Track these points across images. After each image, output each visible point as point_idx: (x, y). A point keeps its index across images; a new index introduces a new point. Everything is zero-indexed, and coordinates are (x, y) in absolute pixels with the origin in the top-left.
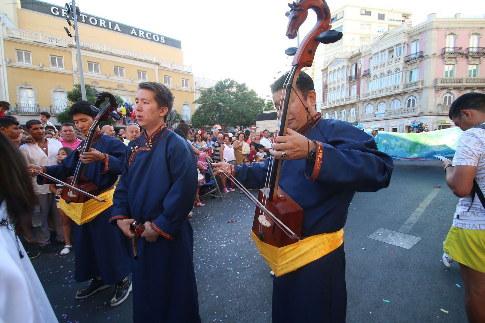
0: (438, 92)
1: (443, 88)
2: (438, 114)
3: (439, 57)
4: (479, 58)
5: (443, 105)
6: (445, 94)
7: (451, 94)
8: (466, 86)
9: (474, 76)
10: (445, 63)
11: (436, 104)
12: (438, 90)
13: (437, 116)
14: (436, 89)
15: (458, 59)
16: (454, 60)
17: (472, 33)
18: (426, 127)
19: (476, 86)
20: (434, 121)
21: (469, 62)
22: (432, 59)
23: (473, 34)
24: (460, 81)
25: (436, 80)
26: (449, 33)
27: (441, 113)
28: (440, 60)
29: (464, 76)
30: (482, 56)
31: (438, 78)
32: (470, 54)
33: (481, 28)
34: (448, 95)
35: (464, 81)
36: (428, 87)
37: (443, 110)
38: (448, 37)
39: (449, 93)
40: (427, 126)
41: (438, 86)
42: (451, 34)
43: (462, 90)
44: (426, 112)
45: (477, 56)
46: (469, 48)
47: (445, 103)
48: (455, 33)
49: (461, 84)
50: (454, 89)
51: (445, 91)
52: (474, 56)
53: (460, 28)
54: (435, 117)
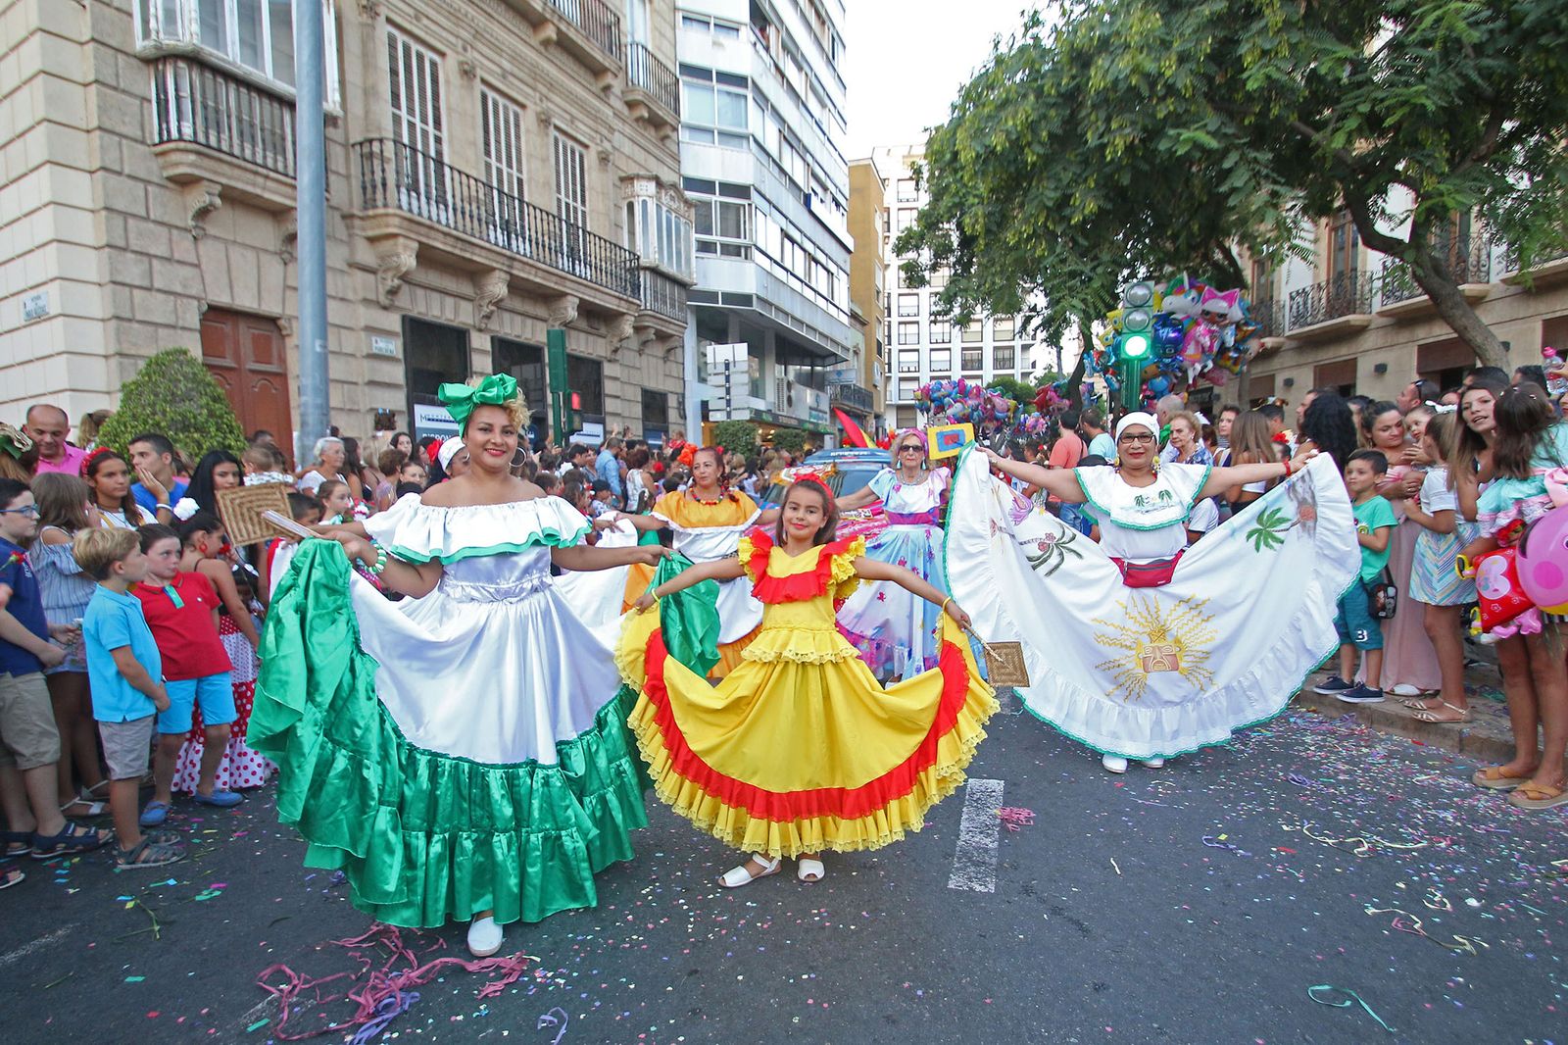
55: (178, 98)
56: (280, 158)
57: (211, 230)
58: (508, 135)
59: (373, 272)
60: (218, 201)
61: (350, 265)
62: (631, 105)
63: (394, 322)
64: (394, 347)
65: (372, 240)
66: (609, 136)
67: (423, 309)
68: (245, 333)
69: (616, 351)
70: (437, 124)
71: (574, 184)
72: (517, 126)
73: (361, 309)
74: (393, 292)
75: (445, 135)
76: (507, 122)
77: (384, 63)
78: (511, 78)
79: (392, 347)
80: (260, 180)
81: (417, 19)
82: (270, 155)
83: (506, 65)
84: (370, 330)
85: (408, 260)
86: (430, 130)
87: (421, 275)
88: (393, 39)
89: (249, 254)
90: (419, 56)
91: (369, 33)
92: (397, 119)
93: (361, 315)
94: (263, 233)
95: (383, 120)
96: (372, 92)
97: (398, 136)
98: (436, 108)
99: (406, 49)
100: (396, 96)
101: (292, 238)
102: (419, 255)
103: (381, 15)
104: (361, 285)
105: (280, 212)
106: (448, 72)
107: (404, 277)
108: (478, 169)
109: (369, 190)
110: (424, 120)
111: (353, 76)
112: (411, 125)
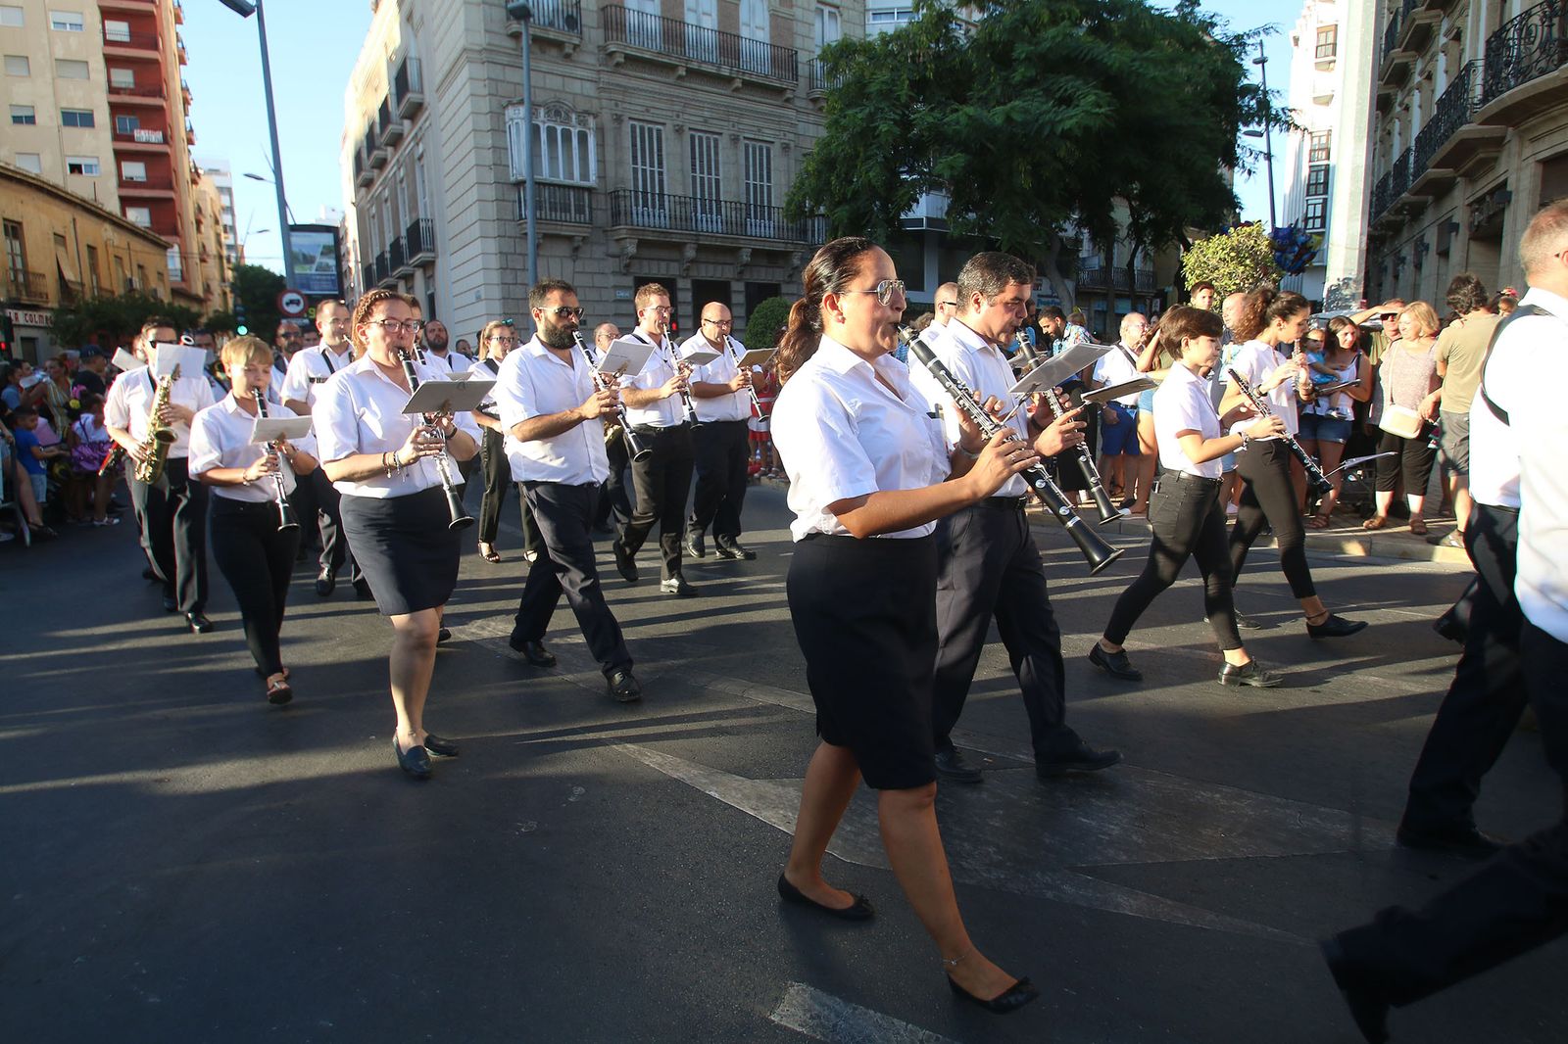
55: (525, 200)
56: (568, 215)
57: (541, 253)
58: (709, 155)
59: (619, 257)
60: (541, 241)
61: (608, 255)
62: (814, 101)
63: (629, 281)
65: (617, 240)
66: (791, 130)
67: (647, 271)
69: (790, 276)
70: (660, 164)
71: (761, 170)
72: (716, 147)
73: (611, 278)
74: (627, 266)
75: (665, 170)
76: (709, 147)
77: (628, 143)
78: (711, 121)
79: (627, 294)
80: (559, 227)
81: (648, 111)
82: (563, 214)
83: (706, 114)
84: (616, 287)
85: (632, 249)
86: (656, 169)
87: (646, 253)
88: (633, 128)
89: (557, 260)
90: (650, 130)
91: (618, 131)
92: (635, 171)
93: (612, 280)
94: (563, 249)
95: (626, 175)
96: (619, 163)
97: (636, 179)
98: (660, 156)
99: (642, 129)
100: (635, 158)
101: (576, 249)
102: (642, 244)
103: (625, 118)
104: (611, 264)
105: (570, 238)
106: (667, 133)
107: (632, 258)
108: (684, 184)
109: (616, 215)
110: (652, 165)
111: (610, 156)
112: (644, 171)
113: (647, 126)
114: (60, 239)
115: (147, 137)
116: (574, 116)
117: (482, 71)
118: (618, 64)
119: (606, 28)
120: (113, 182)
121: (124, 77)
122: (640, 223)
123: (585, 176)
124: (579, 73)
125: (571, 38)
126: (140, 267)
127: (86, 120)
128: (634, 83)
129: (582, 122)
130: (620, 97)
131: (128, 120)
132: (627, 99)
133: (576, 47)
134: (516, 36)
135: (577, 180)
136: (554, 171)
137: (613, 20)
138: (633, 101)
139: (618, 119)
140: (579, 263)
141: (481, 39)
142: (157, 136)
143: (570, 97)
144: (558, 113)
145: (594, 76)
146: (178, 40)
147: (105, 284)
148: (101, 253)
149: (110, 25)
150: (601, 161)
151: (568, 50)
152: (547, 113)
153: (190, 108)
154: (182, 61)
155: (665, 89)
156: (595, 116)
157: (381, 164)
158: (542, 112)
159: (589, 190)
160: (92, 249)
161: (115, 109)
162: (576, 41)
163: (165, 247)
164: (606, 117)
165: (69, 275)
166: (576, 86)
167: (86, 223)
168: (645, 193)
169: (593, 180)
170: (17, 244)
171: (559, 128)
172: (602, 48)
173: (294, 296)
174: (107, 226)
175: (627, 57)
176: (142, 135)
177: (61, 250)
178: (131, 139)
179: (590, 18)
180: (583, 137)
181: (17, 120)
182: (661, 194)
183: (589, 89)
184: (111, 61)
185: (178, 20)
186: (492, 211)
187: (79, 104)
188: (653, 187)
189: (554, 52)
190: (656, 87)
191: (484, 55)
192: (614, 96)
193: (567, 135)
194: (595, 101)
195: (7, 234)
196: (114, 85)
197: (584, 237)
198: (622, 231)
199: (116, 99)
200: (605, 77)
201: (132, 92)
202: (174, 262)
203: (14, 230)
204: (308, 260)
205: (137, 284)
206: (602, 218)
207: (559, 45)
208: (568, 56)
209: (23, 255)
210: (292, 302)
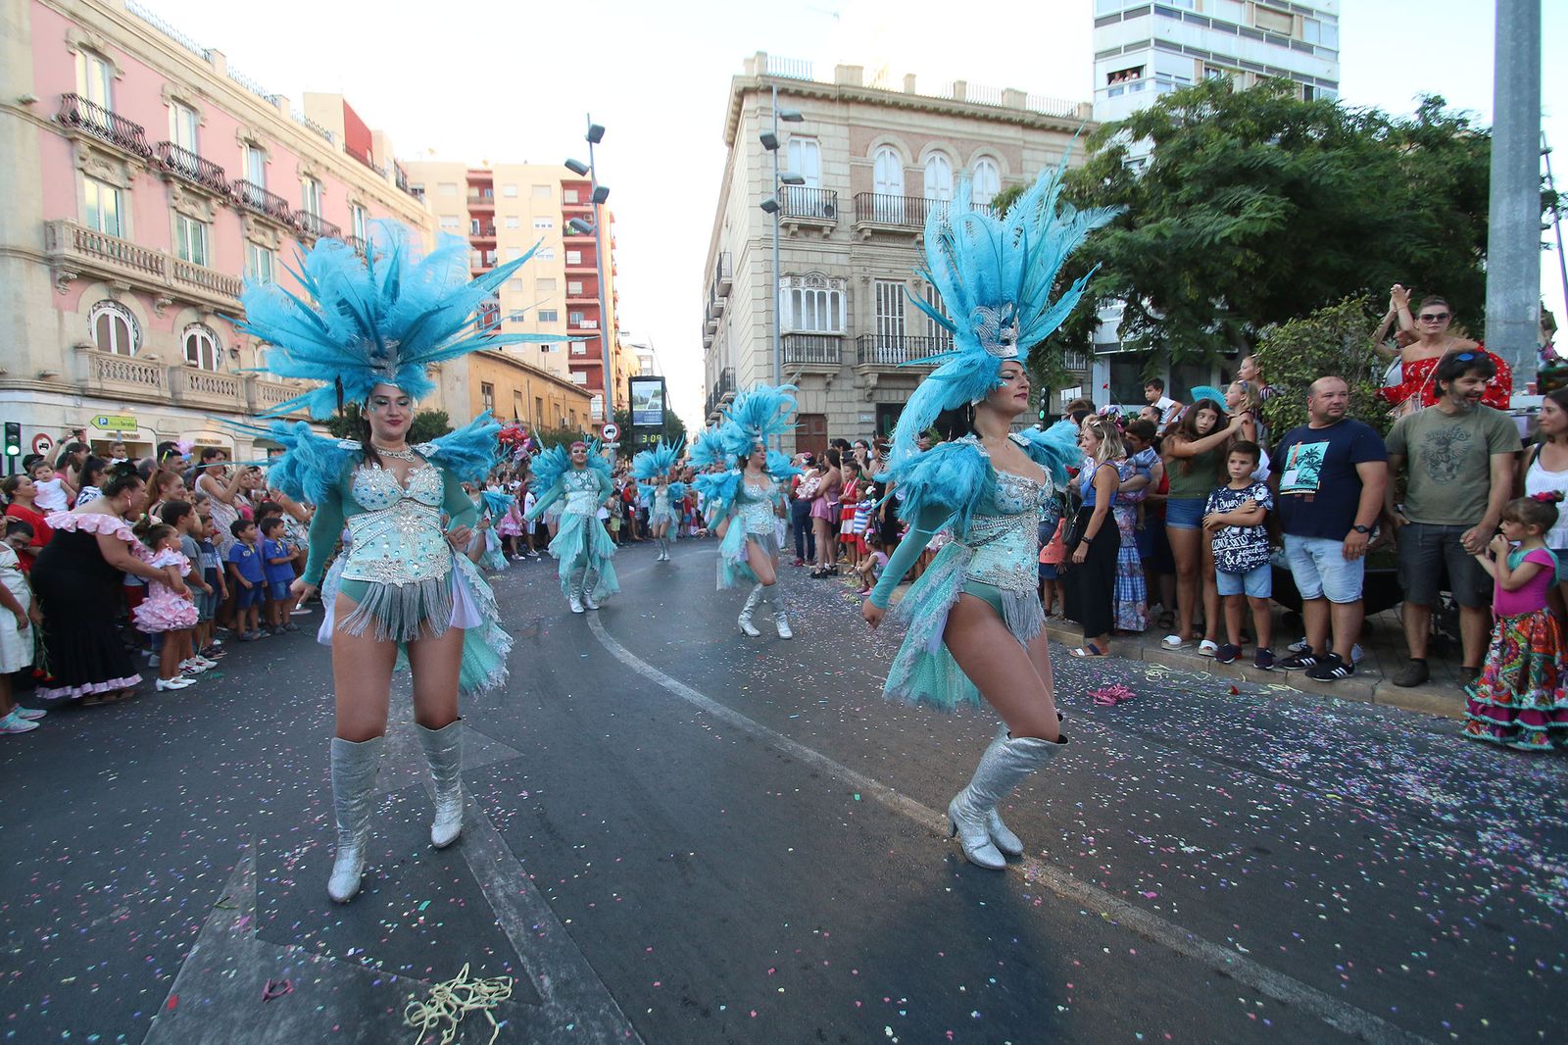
0: (69, 286)
1: (88, 276)
2: (83, 389)
3: (50, 124)
4: (207, 199)
5: (97, 350)
6: (98, 305)
7: (125, 309)
8: (179, 292)
9: (198, 261)
10: (81, 164)
11: (67, 345)
12: (67, 280)
13: (79, 400)
14: (53, 271)
15: (132, 168)
16: (116, 167)
17: (171, 90)
18: (39, 443)
19: (210, 301)
20: (65, 417)
21: (175, 203)
22: (14, 120)
23: (174, 98)
24: (154, 264)
25: (49, 229)
26: (85, 42)
27: (93, 384)
28: (56, 145)
29: (166, 252)
30: (217, 197)
31: (61, 222)
32: (175, 171)
33: (200, 90)
34: (113, 313)
35: (169, 268)
36: (16, 252)
37: (101, 373)
38: (78, 53)
39: (116, 303)
40: (45, 441)
41: (66, 259)
42: (94, 50)
43: (164, 305)
44: (17, 372)
45: (198, 188)
46: (169, 144)
47: (104, 343)
48: (109, 54)
49: (159, 280)
50: (134, 290)
51: (96, 292)
52: (191, 184)
53: (124, 45)
54: (69, 401)
55: (788, 348)
56: (822, 357)
59: (862, 388)
60: (800, 379)
61: (855, 387)
63: (872, 407)
64: (872, 418)
65: (863, 375)
67: (887, 399)
68: (813, 421)
70: (901, 313)
73: (857, 404)
74: (870, 395)
75: (905, 317)
77: (873, 298)
79: (870, 418)
80: (814, 367)
81: (891, 272)
82: (818, 357)
84: (861, 412)
85: (873, 381)
86: (897, 317)
87: (885, 384)
88: (879, 286)
89: (814, 393)
90: (893, 287)
91: (866, 290)
92: (879, 319)
93: (857, 407)
94: (819, 384)
95: (872, 324)
96: (865, 315)
97: (880, 326)
98: (901, 306)
99: (886, 287)
100: (879, 309)
101: (829, 384)
102: (882, 377)
103: (872, 279)
104: (857, 394)
105: (824, 376)
106: (908, 286)
107: (874, 388)
108: (920, 326)
109: (861, 355)
110: (894, 314)
111: (858, 309)
112: (887, 319)
113: (890, 284)
114: (518, 393)
115: (587, 325)
116: (828, 282)
117: (760, 255)
118: (866, 238)
119: (857, 212)
120: (566, 355)
121: (577, 287)
122: (881, 360)
123: (836, 326)
124: (835, 248)
125: (827, 223)
126: (571, 411)
127: (553, 316)
128: (880, 251)
129: (835, 286)
130: (868, 263)
131: (577, 316)
132: (874, 264)
133: (832, 229)
134: (786, 226)
135: (829, 331)
136: (811, 324)
137: (863, 204)
138: (879, 265)
139: (866, 280)
140: (830, 394)
141: (761, 232)
142: (594, 324)
143: (828, 267)
144: (815, 280)
145: (847, 249)
146: (613, 260)
147: (546, 423)
148: (545, 402)
149: (570, 254)
150: (851, 314)
151: (826, 231)
152: (807, 281)
153: (618, 304)
154: (614, 273)
155: (906, 253)
156: (846, 280)
157: (714, 331)
158: (803, 280)
159: (840, 337)
160: (539, 400)
161: (570, 308)
162: (833, 224)
163: (589, 397)
164: (856, 281)
165: (521, 417)
166: (833, 259)
167: (536, 384)
168: (887, 336)
169: (842, 330)
170: (489, 398)
171: (816, 292)
172: (854, 227)
173: (611, 427)
174: (551, 385)
175: (874, 232)
176: (584, 324)
177: (518, 401)
178: (578, 327)
179: (845, 204)
180: (835, 297)
181: (513, 319)
182: (901, 337)
183: (843, 259)
184: (569, 277)
185: (613, 247)
186: (764, 358)
187: (549, 307)
188: (894, 331)
189: (815, 235)
190: (898, 252)
191: (762, 242)
192: (862, 263)
193: (822, 296)
194: (848, 269)
195: (483, 391)
196: (571, 292)
197: (835, 375)
198: (866, 368)
199: (571, 301)
200: (856, 249)
201: (580, 297)
202: (596, 407)
203: (488, 388)
204: (644, 401)
205: (567, 423)
206: (851, 358)
207: (819, 229)
208: (826, 237)
209: (493, 405)
210: (609, 431)
